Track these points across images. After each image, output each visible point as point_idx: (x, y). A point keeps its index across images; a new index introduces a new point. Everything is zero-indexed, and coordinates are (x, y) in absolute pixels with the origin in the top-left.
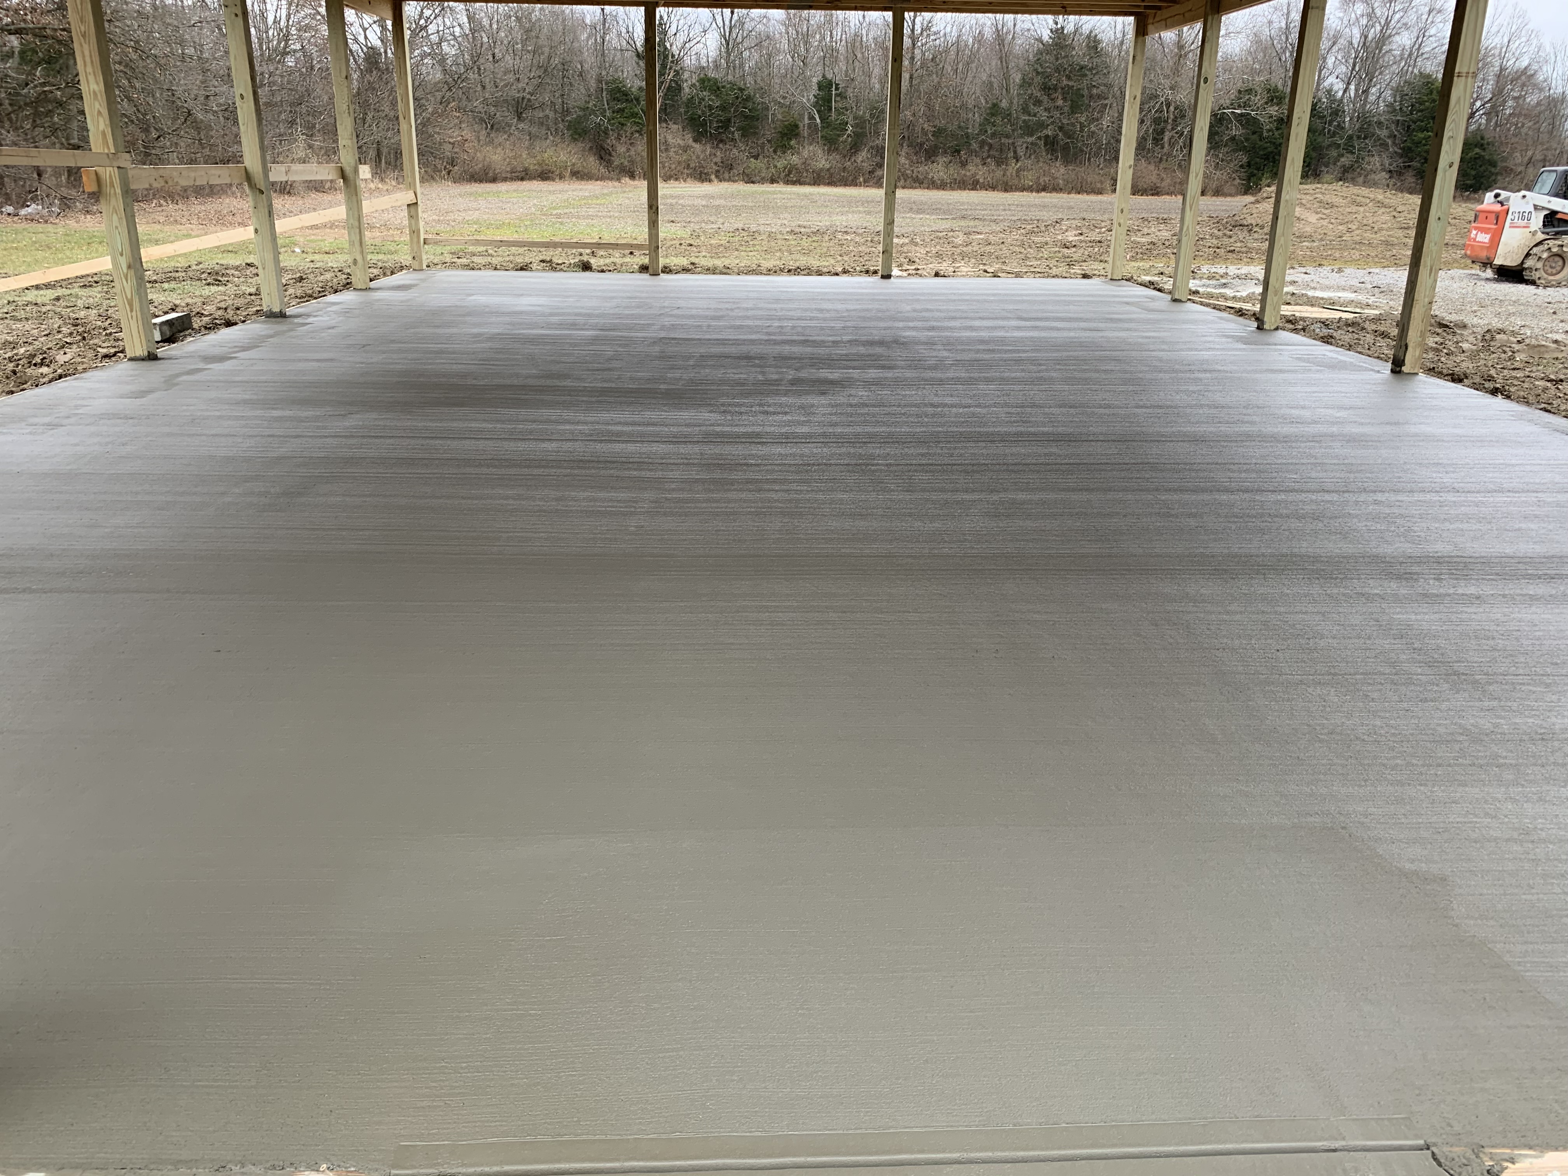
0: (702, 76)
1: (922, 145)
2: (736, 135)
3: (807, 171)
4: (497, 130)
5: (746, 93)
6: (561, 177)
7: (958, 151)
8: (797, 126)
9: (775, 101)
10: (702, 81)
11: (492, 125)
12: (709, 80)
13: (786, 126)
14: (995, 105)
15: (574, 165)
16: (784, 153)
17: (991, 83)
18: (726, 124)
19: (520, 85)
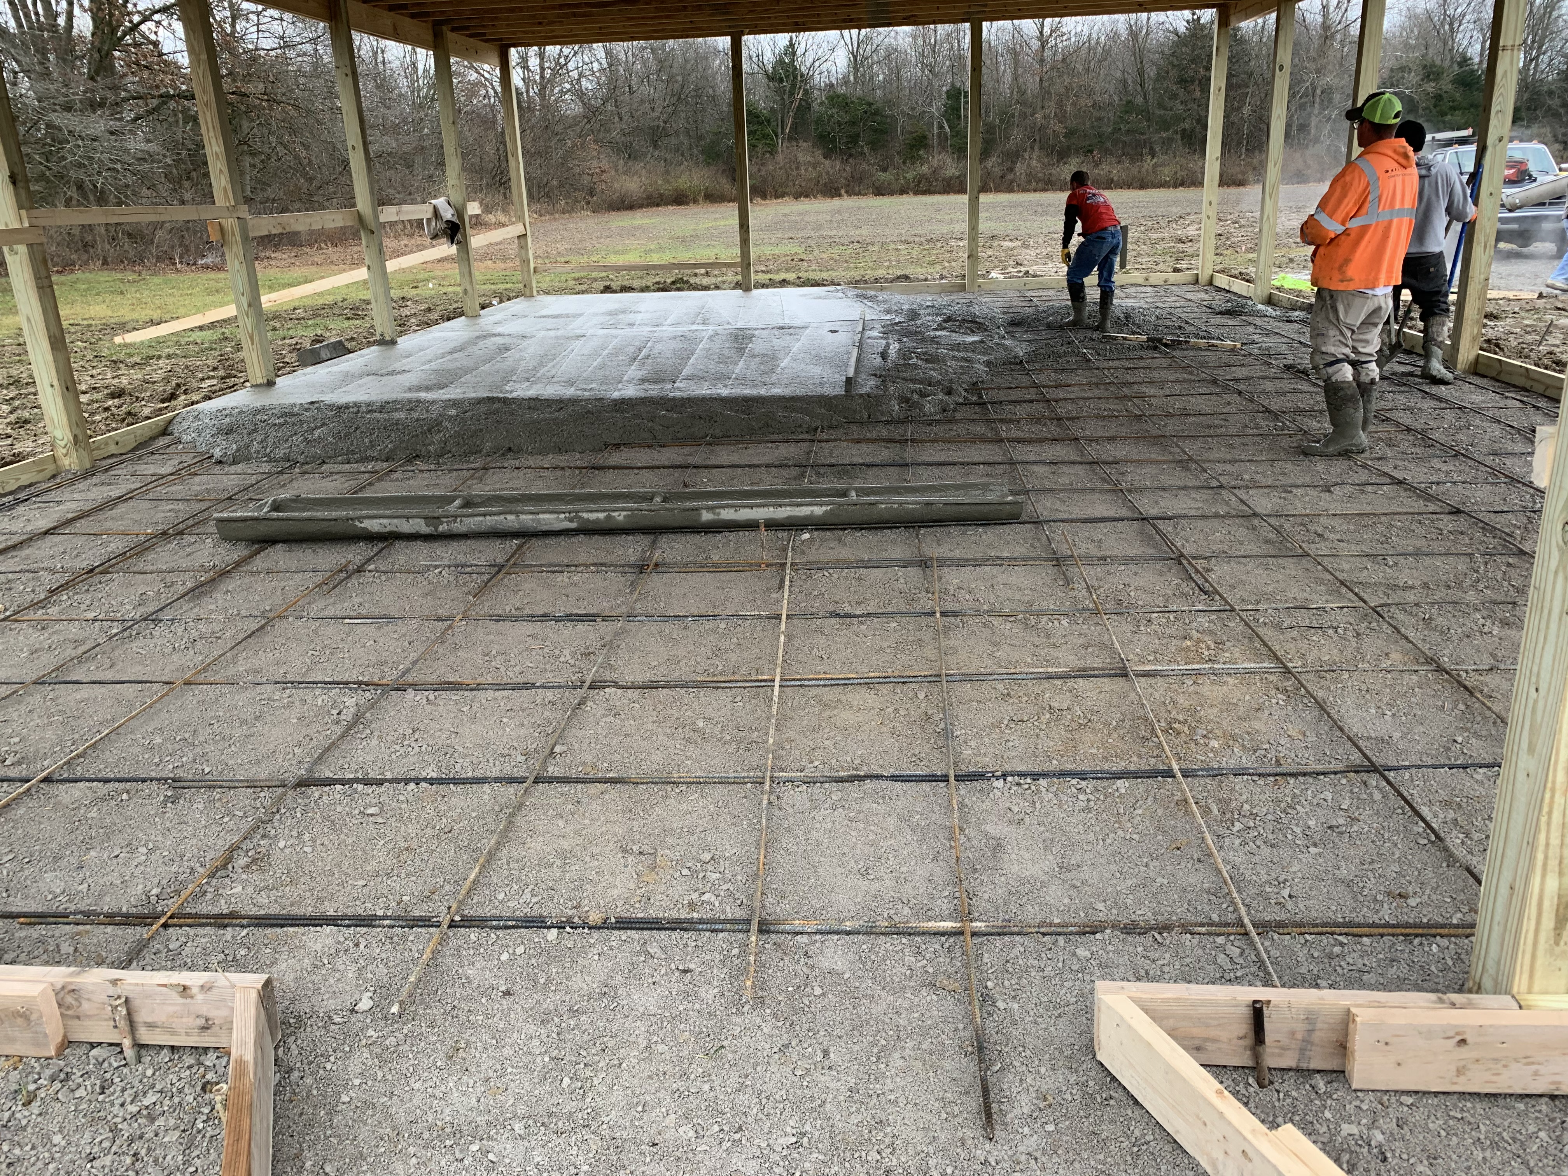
0: (831, 93)
1: (1053, 147)
2: (865, 149)
3: (936, 180)
4: (635, 158)
5: (874, 107)
6: (695, 201)
7: (1091, 152)
8: (925, 137)
9: (903, 112)
10: (831, 98)
11: (630, 153)
12: (838, 96)
13: (914, 139)
14: (1129, 102)
15: (707, 188)
16: (914, 163)
17: (1125, 81)
18: (854, 139)
19: (656, 114)
